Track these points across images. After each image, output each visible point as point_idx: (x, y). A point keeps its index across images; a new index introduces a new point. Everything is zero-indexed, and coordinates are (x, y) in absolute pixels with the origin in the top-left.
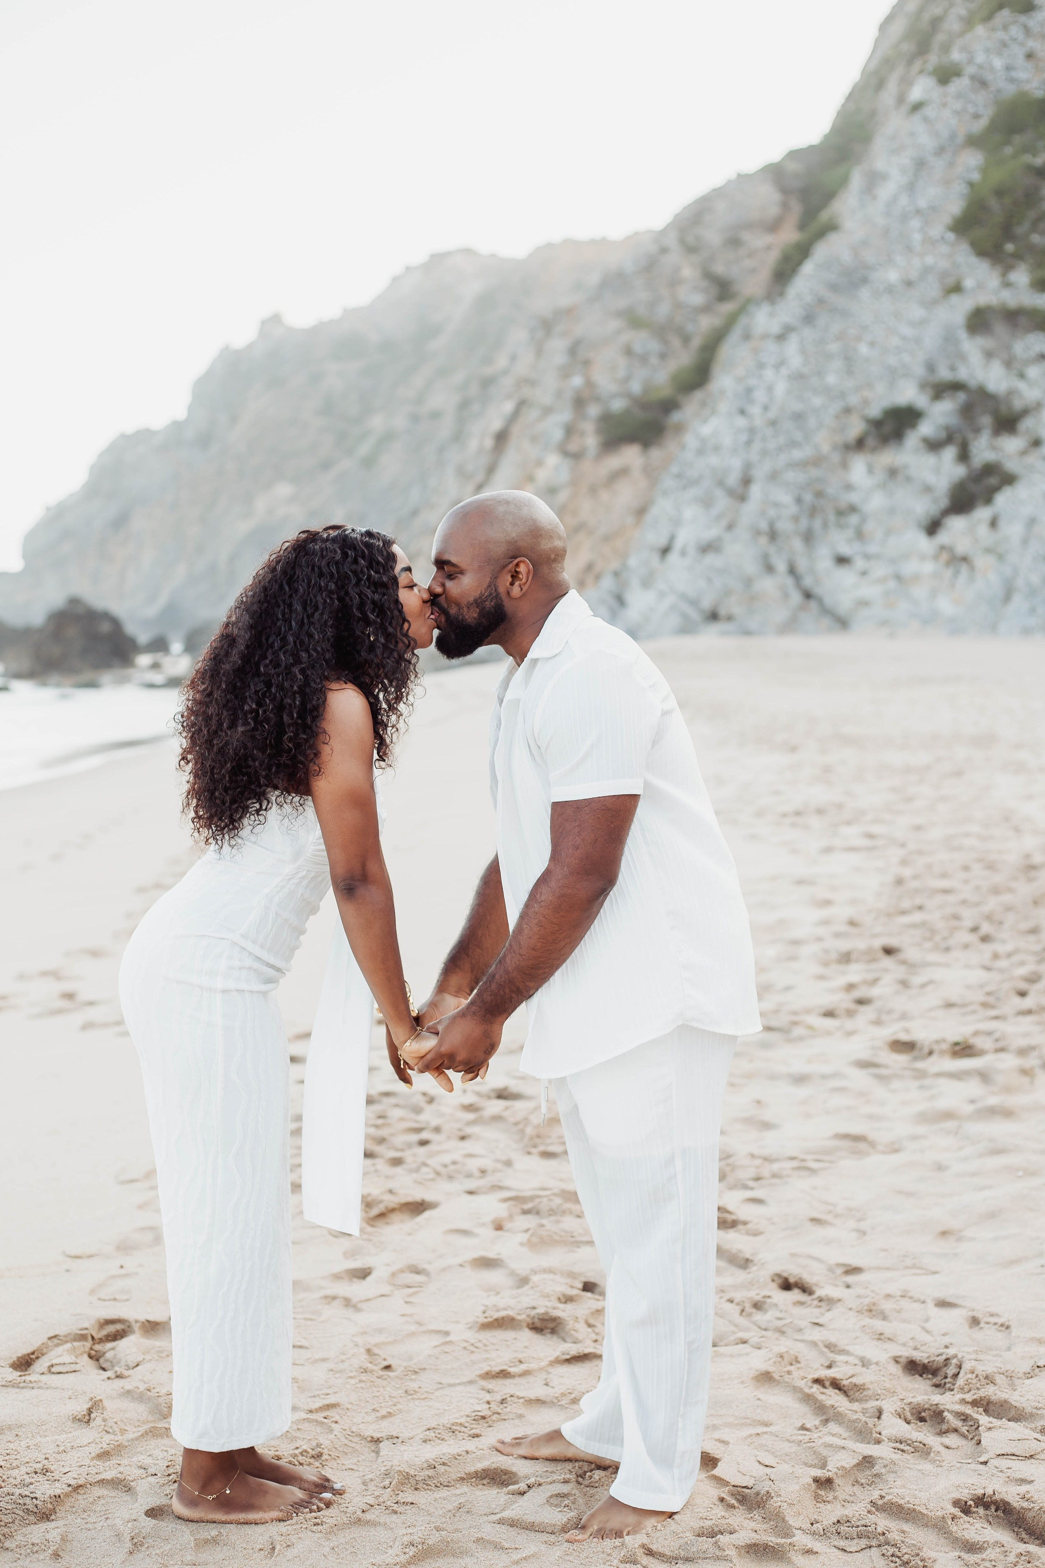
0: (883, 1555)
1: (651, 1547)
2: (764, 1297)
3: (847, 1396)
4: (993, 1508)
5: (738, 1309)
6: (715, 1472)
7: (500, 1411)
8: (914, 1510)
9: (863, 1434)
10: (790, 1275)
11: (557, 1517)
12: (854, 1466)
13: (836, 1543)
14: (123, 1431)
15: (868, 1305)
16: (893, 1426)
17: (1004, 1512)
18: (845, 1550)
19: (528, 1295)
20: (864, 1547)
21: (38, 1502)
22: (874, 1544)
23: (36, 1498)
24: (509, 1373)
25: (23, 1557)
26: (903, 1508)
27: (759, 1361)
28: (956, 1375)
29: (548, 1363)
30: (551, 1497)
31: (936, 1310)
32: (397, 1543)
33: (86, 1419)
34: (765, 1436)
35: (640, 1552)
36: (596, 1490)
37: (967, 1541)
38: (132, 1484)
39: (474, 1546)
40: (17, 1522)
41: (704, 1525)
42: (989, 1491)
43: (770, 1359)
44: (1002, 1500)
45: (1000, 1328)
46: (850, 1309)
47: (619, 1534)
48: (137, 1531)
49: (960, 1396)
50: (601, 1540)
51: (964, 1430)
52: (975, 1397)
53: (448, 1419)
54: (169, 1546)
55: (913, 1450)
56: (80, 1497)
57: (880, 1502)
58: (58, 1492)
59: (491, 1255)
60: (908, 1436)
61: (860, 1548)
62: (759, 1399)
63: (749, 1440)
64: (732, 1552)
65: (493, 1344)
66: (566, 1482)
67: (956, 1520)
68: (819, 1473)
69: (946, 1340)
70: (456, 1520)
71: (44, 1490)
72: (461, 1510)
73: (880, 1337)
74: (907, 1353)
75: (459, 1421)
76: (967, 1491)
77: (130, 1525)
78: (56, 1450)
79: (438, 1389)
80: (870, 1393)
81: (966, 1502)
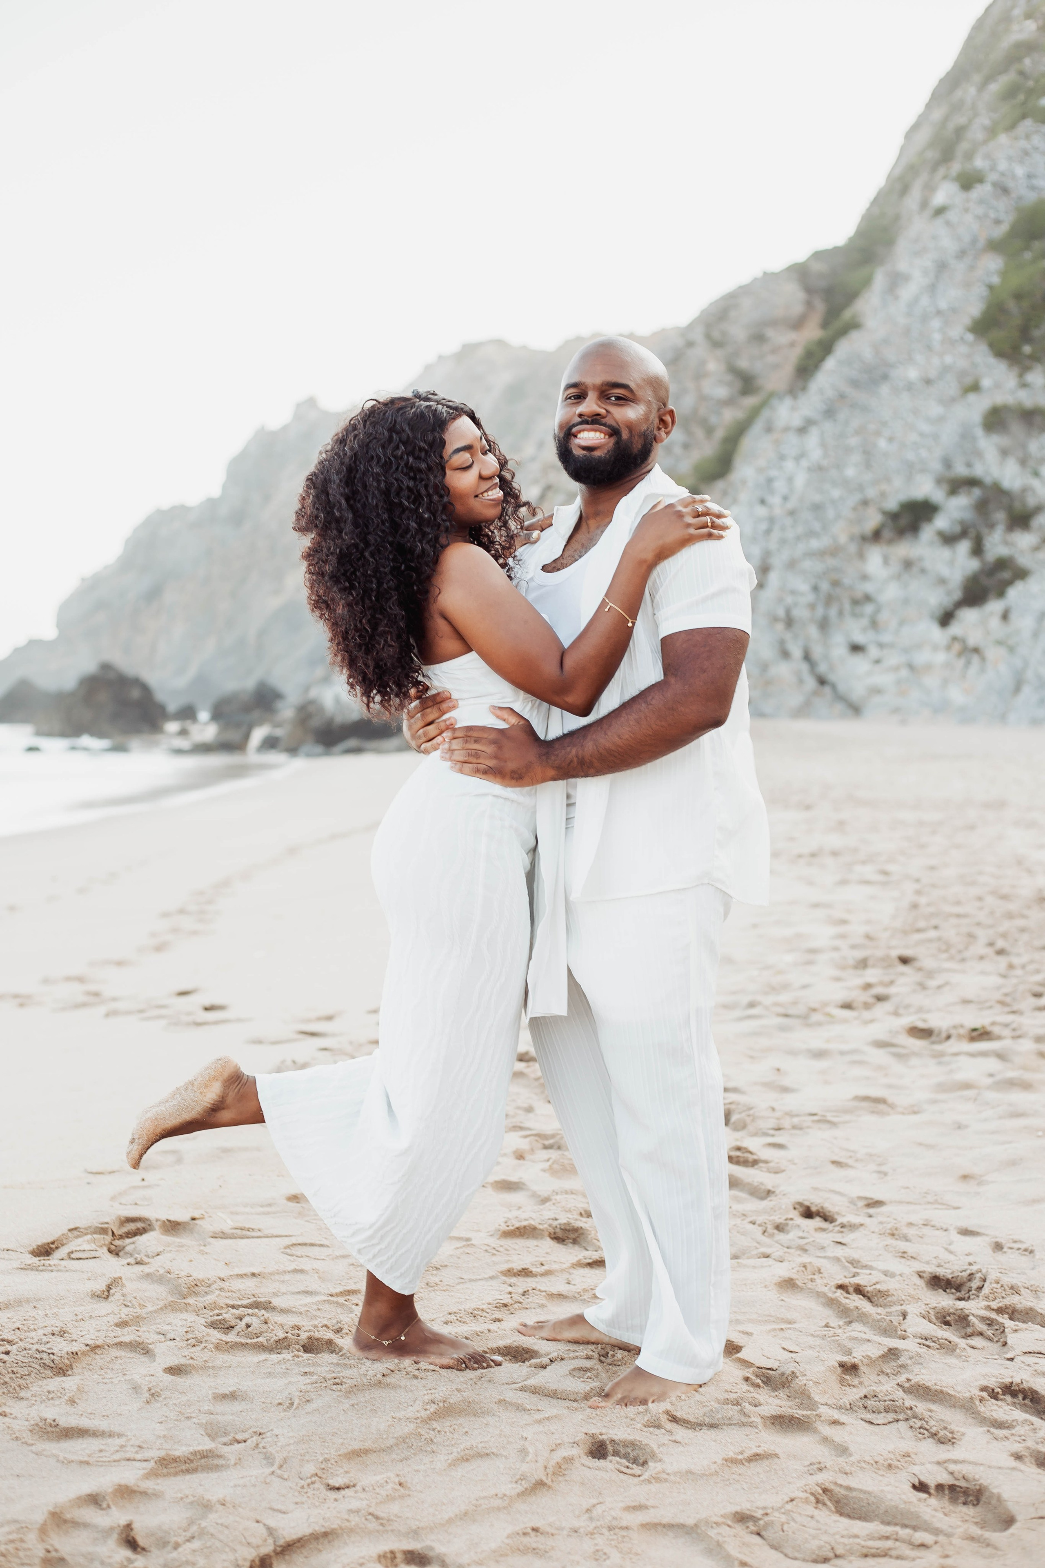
0: (911, 1427)
1: (675, 1413)
2: (786, 1220)
3: (871, 1302)
4: (1020, 1396)
5: (761, 1229)
6: (739, 1355)
7: (522, 1301)
8: (942, 1392)
9: (888, 1331)
10: (812, 1203)
11: (580, 1386)
12: (880, 1357)
13: (863, 1416)
14: (142, 1306)
15: (891, 1229)
16: (917, 1325)
17: (1031, 1400)
18: (872, 1423)
19: (550, 1210)
20: (891, 1420)
21: (55, 1357)
22: (901, 1418)
23: (53, 1354)
24: (531, 1272)
25: (38, 1402)
26: (930, 1390)
27: (783, 1271)
28: (980, 1288)
29: (569, 1265)
30: (574, 1370)
31: (959, 1236)
32: (418, 1402)
33: (106, 1294)
34: (789, 1331)
35: (664, 1418)
36: (618, 1368)
37: (996, 1421)
38: (150, 1346)
39: (495, 1407)
40: (33, 1375)
41: (728, 1397)
42: (1017, 1380)
43: (793, 1269)
44: (1030, 1389)
45: (1024, 1253)
46: (873, 1232)
47: (644, 1402)
48: (154, 1384)
49: (986, 1303)
50: (624, 1407)
51: (989, 1333)
52: (1000, 1305)
53: (470, 1306)
54: (186, 1398)
55: (938, 1347)
56: (97, 1357)
57: (907, 1385)
58: (74, 1349)
59: (513, 1178)
60: (934, 1334)
61: (887, 1421)
62: (782, 1300)
63: (773, 1333)
64: (758, 1420)
65: (515, 1249)
66: (589, 1358)
67: (983, 1402)
68: (845, 1359)
69: (970, 1259)
70: (477, 1387)
71: (61, 1347)
72: (483, 1379)
73: (903, 1255)
74: (931, 1269)
75: (481, 1307)
76: (994, 1379)
77: (147, 1378)
78: (75, 1318)
79: (459, 1283)
80: (894, 1299)
81: (993, 1390)
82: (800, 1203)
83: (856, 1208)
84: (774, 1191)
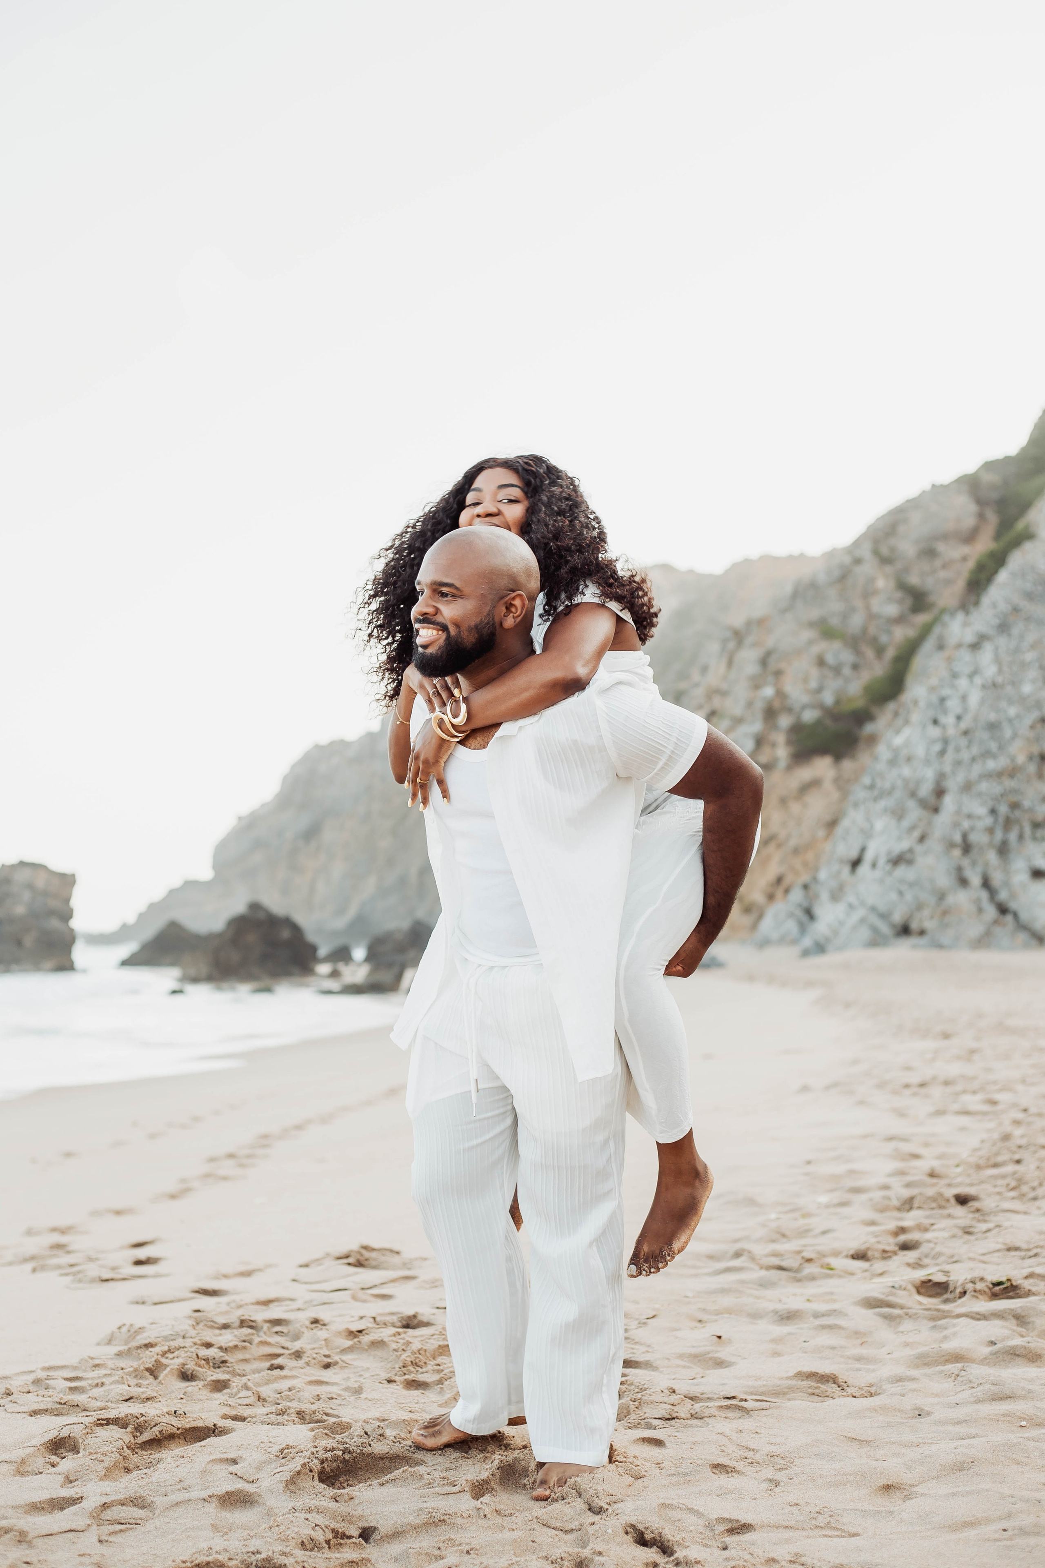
82: (633, 1526)
83: (712, 1534)
84: (607, 1509)
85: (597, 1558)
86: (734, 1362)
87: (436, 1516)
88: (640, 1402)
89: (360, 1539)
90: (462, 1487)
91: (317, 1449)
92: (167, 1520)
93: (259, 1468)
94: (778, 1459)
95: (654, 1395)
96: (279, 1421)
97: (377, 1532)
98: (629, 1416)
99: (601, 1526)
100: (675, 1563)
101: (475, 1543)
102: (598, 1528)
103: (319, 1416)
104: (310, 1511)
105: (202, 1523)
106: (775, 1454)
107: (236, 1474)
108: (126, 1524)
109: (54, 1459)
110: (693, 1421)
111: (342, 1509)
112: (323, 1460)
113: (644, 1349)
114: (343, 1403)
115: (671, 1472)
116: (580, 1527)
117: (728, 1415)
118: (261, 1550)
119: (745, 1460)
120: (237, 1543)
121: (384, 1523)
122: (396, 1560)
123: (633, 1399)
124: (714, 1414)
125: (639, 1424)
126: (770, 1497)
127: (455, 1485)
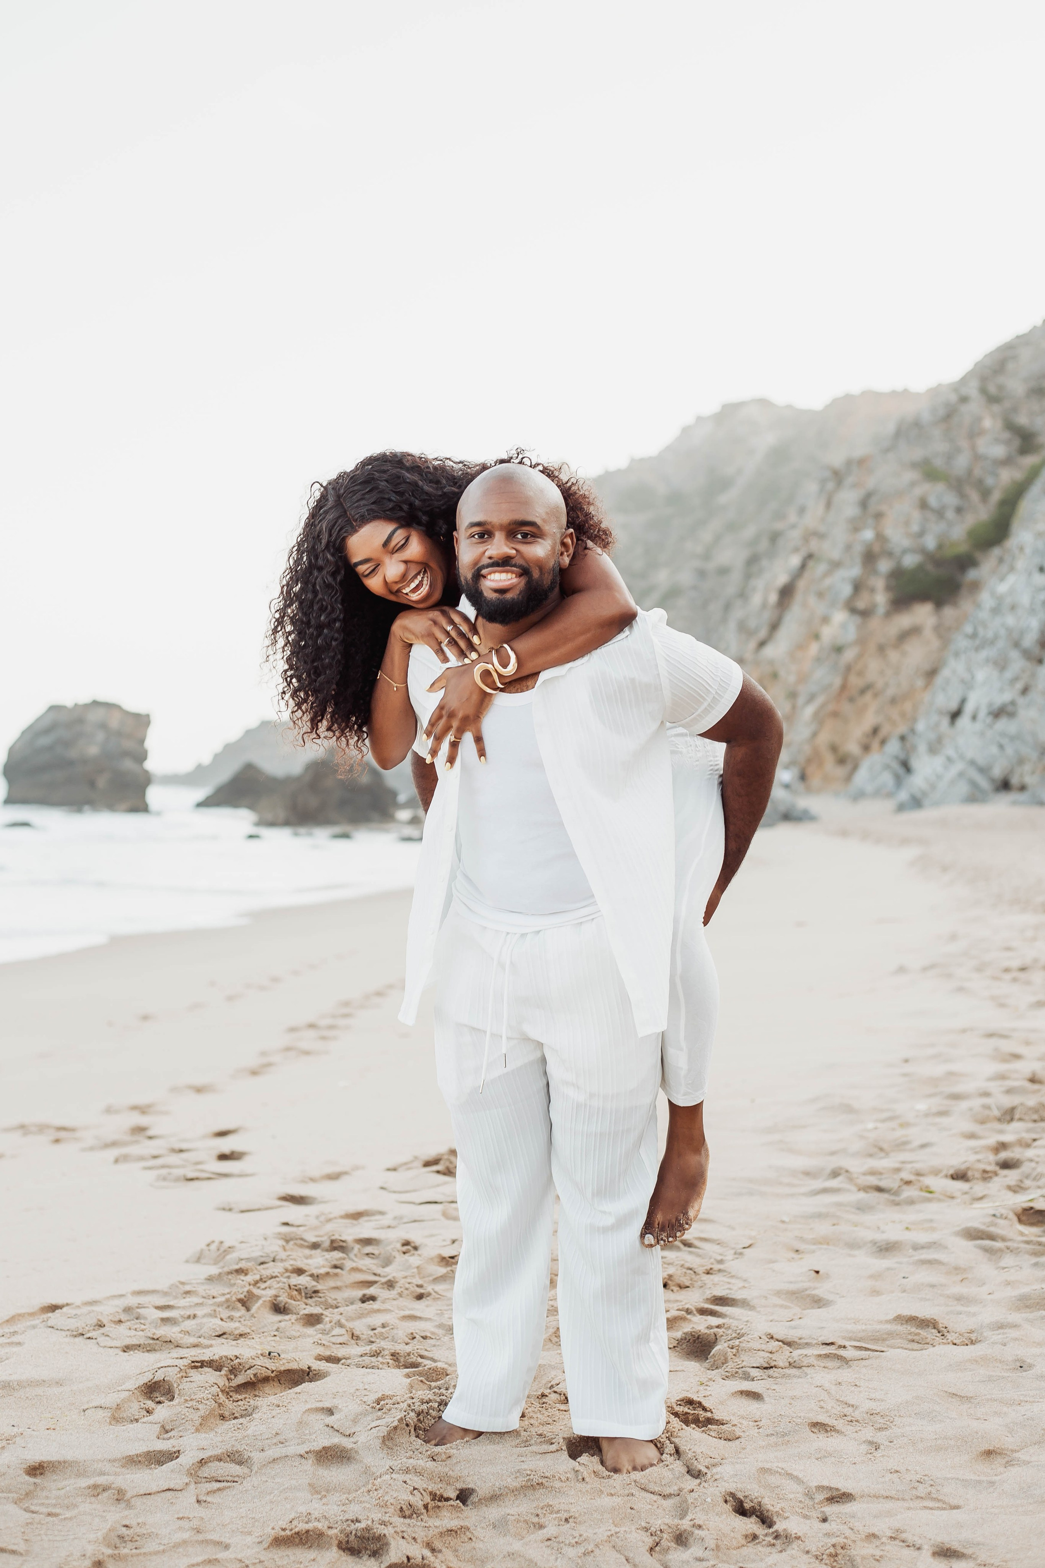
5: (649, 1541)
10: (746, 1497)
15: (835, 1548)
82: (732, 1495)
83: (811, 1503)
84: (706, 1473)
85: (696, 1532)
86: (832, 1301)
87: (534, 1479)
88: (738, 1350)
89: (458, 1501)
90: (560, 1446)
91: (414, 1401)
92: (264, 1479)
93: (355, 1421)
94: (878, 1418)
95: (752, 1341)
96: (373, 1364)
97: (475, 1495)
98: (727, 1365)
99: (701, 1494)
100: (774, 1535)
101: (574, 1510)
102: (697, 1497)
103: (413, 1359)
104: (407, 1471)
105: (299, 1482)
106: (875, 1412)
107: (332, 1427)
108: (224, 1481)
109: (150, 1404)
110: (791, 1369)
111: (439, 1469)
112: (419, 1412)
113: (741, 1284)
114: (438, 1343)
115: (769, 1432)
116: (678, 1492)
117: (827, 1365)
118: (360, 1517)
119: (844, 1418)
120: (335, 1507)
121: (482, 1487)
122: (494, 1527)
123: (731, 1346)
124: (813, 1364)
125: (737, 1373)
126: (870, 1463)
127: (552, 1444)
